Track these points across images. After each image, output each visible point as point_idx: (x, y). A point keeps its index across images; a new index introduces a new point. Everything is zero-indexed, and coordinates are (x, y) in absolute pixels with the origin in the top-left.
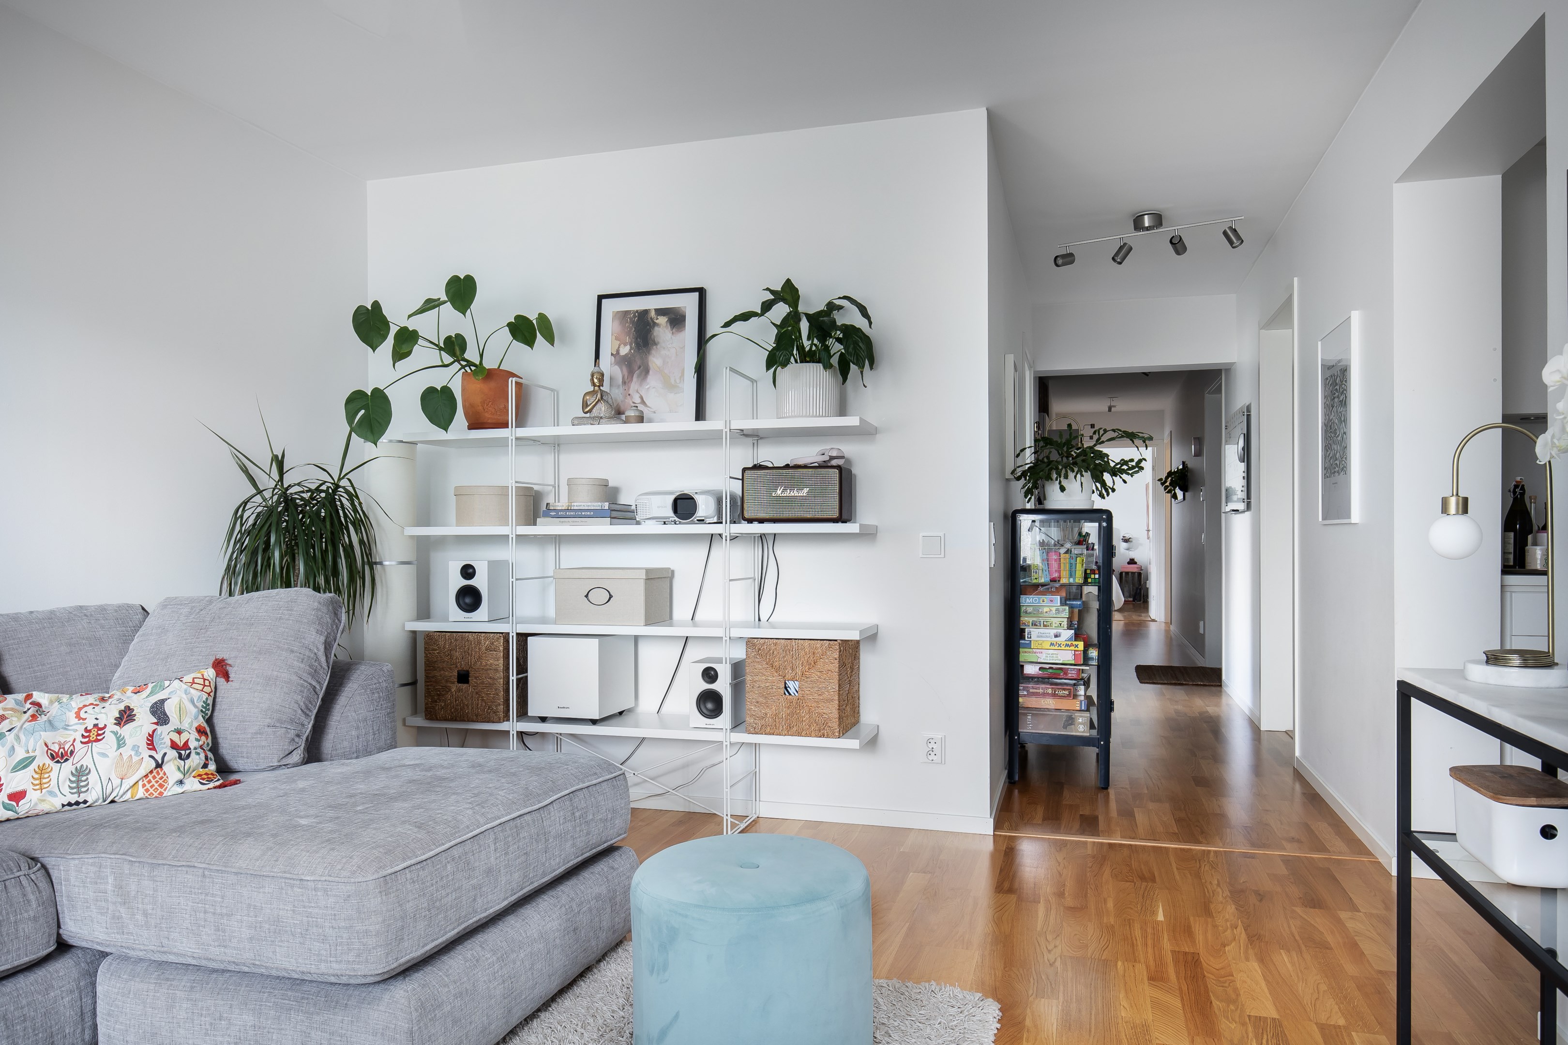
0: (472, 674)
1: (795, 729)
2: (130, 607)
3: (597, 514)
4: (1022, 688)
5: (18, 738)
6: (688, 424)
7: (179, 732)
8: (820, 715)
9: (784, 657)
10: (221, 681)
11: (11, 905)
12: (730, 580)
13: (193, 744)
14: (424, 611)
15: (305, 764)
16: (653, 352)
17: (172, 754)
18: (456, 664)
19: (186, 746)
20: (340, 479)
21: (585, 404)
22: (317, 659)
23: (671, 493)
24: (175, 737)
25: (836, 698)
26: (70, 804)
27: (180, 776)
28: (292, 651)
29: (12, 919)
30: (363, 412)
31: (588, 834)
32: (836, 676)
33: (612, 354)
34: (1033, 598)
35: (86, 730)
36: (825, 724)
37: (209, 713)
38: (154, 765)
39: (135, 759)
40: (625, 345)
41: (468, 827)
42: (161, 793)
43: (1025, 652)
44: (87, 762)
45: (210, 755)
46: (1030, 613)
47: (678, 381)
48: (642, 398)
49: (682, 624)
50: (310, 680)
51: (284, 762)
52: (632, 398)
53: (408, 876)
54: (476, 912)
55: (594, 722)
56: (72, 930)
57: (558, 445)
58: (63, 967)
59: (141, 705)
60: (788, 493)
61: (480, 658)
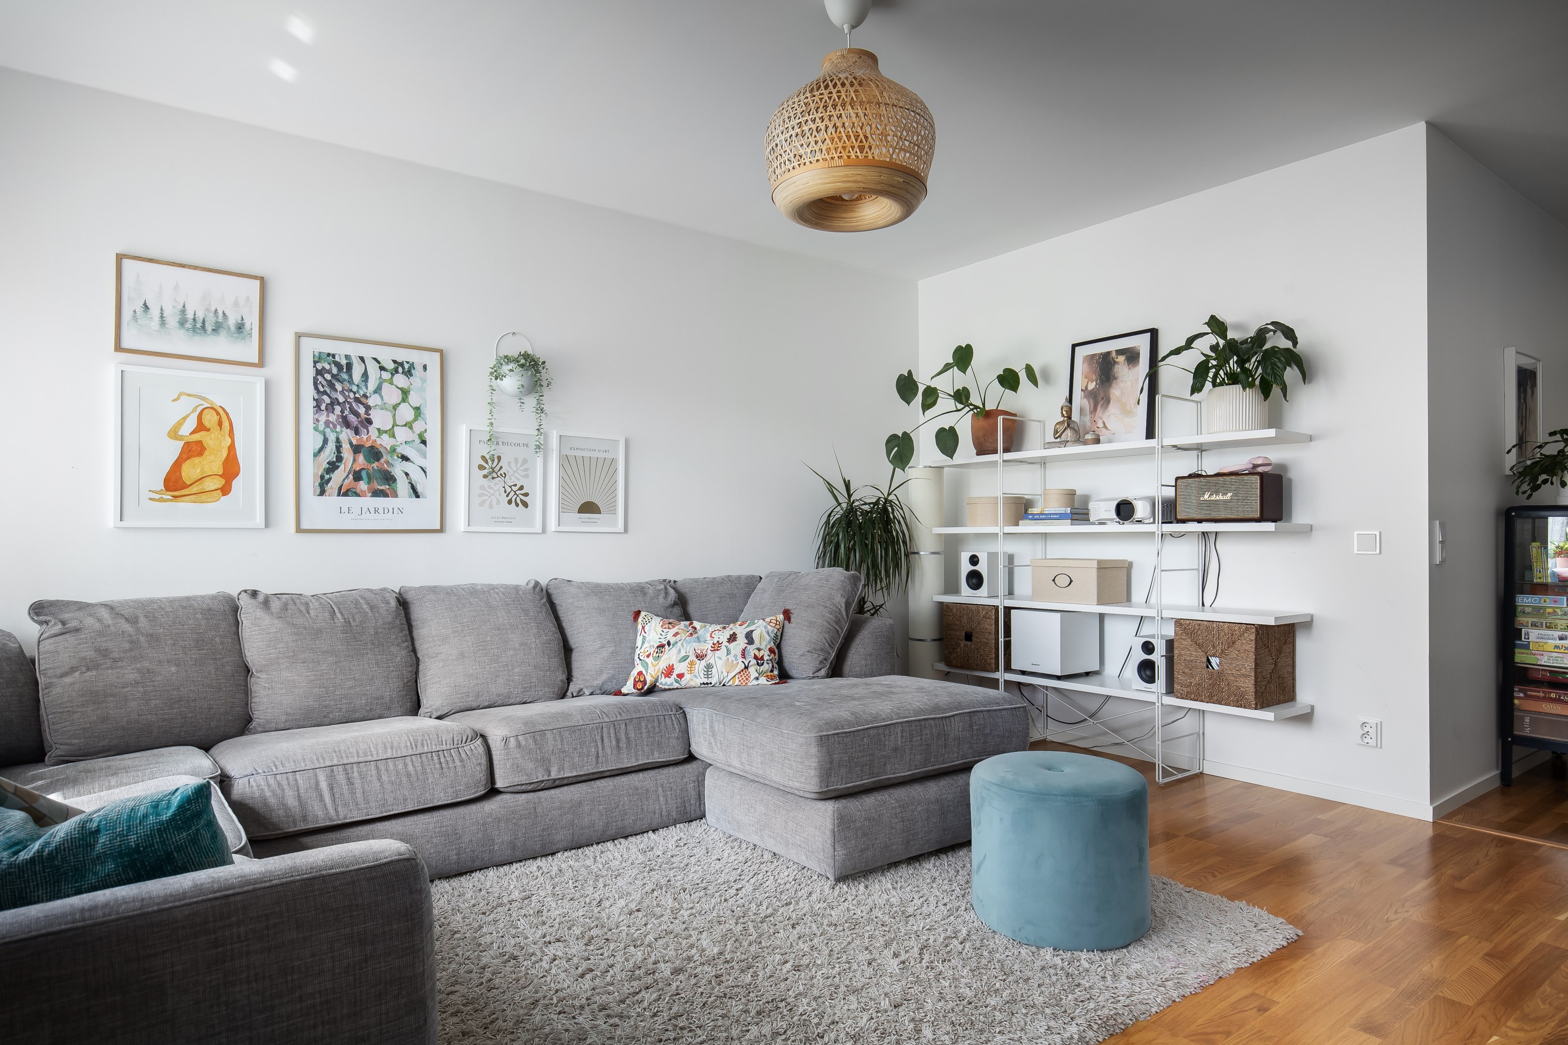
0: (974, 634)
1: (1215, 698)
2: (753, 576)
3: (1061, 517)
4: (1517, 689)
5: (683, 645)
6: (1139, 441)
7: (759, 650)
8: (1238, 688)
9: (1207, 636)
10: (786, 622)
11: (667, 729)
12: (1162, 571)
13: (766, 658)
14: (952, 587)
15: (830, 677)
16: (1114, 385)
17: (754, 662)
18: (964, 627)
19: (762, 657)
20: (889, 494)
21: (1056, 432)
22: (840, 613)
23: (1114, 500)
24: (757, 652)
25: (1253, 674)
26: (704, 684)
27: (757, 675)
28: (826, 607)
29: (667, 736)
30: (896, 449)
31: (985, 743)
32: (1252, 656)
33: (1082, 390)
34: (1532, 598)
35: (713, 644)
36: (1242, 696)
37: (778, 641)
38: (744, 667)
39: (735, 662)
40: (1092, 381)
41: (884, 719)
42: (747, 684)
43: (1522, 653)
44: (712, 661)
45: (776, 665)
46: (1528, 613)
47: (1133, 407)
48: (1104, 423)
49: (1139, 606)
50: (835, 626)
51: (816, 675)
52: (1096, 424)
53: (836, 739)
54: (886, 773)
55: (1059, 678)
56: (696, 749)
57: (1044, 463)
58: (690, 768)
59: (741, 631)
60: (1214, 498)
61: (979, 623)
